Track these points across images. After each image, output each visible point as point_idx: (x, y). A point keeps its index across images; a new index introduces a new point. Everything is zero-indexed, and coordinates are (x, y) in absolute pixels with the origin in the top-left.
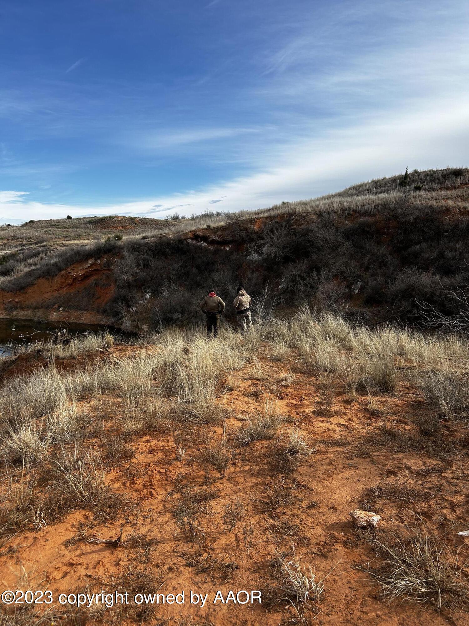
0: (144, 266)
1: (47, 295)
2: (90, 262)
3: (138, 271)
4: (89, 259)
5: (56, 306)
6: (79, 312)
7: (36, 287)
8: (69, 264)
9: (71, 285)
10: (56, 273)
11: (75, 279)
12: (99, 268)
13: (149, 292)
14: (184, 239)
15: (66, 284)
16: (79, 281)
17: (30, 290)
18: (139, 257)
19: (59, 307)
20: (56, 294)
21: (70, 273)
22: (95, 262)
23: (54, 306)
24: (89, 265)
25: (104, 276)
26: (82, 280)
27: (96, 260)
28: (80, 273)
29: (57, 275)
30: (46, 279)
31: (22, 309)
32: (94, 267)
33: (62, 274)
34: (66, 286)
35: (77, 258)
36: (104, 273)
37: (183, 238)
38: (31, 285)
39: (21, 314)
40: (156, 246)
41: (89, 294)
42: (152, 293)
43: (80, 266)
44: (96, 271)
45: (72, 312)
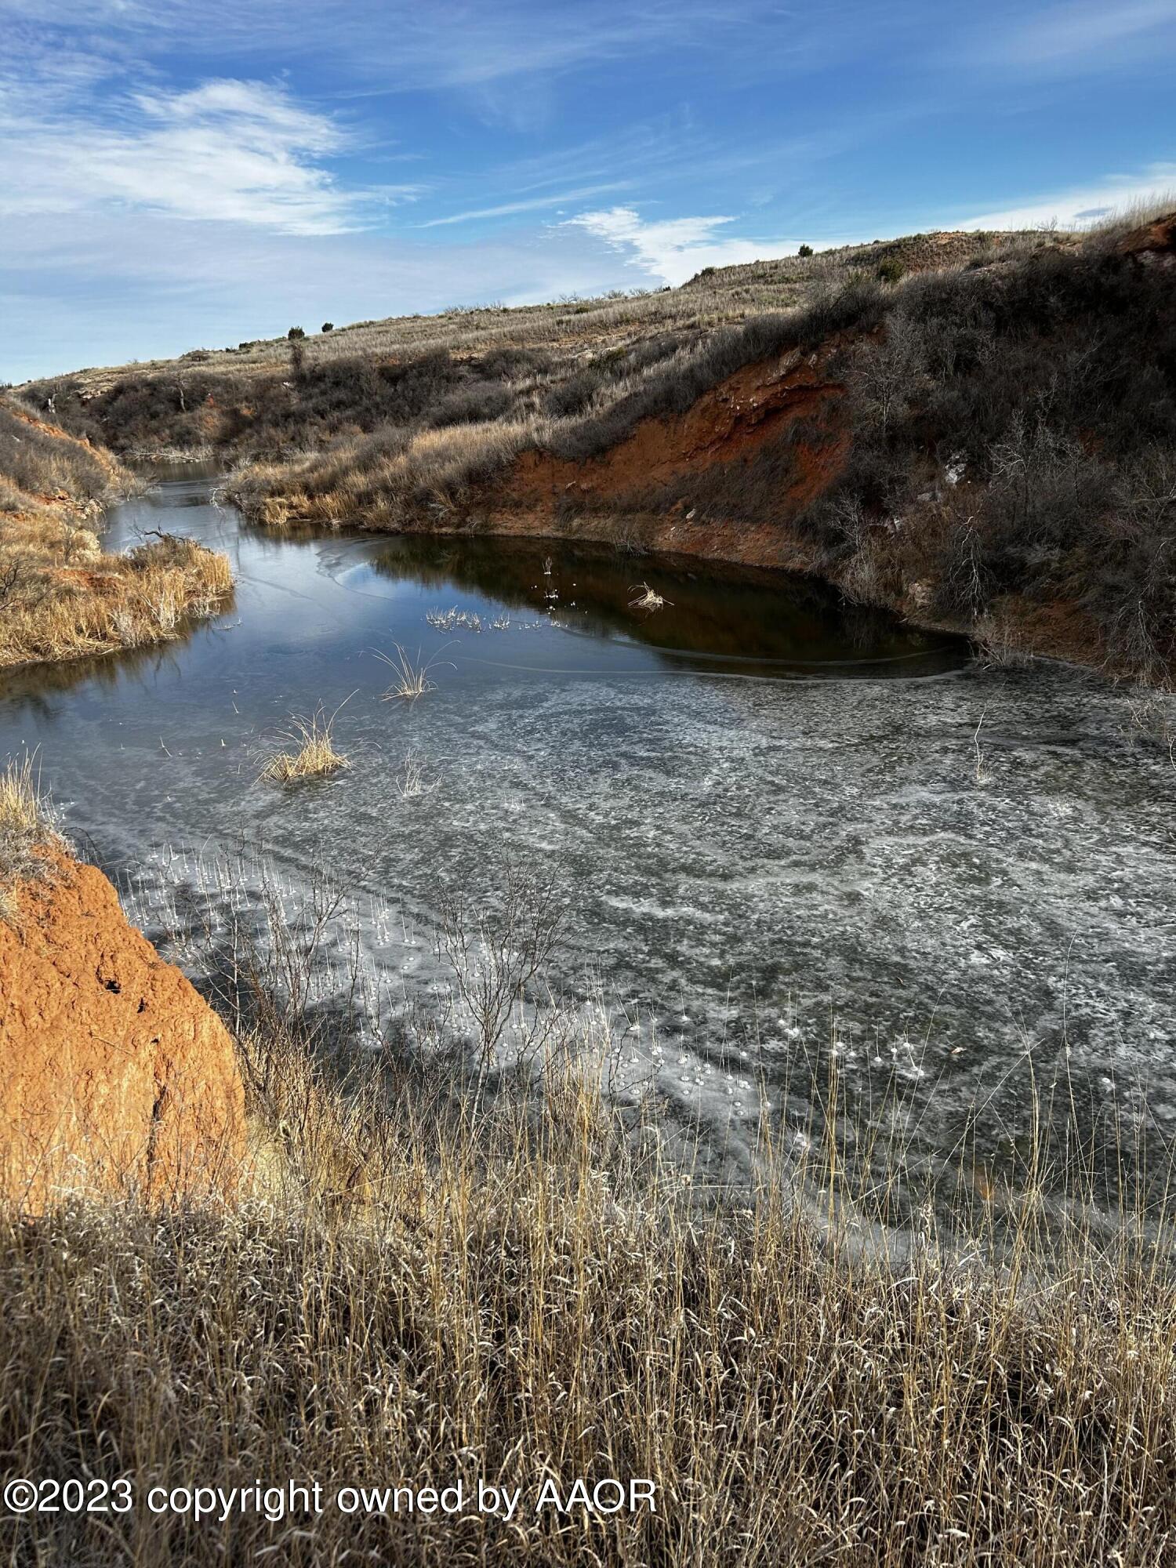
0: (957, 366)
1: (661, 473)
2: (787, 361)
3: (932, 384)
4: (786, 350)
5: (679, 505)
6: (737, 526)
7: (633, 446)
8: (726, 370)
9: (726, 439)
10: (690, 400)
11: (739, 420)
12: (813, 381)
13: (957, 462)
14: (1128, 254)
15: (714, 437)
16: (749, 425)
17: (619, 456)
18: (944, 335)
19: (687, 508)
20: (684, 468)
21: (726, 400)
22: (800, 360)
23: (673, 504)
24: (783, 373)
25: (824, 408)
26: (761, 422)
27: (804, 354)
28: (755, 400)
29: (690, 407)
30: (662, 421)
31: (595, 511)
32: (799, 379)
33: (703, 405)
34: (712, 443)
35: (750, 348)
36: (823, 399)
37: (1123, 247)
38: (621, 439)
39: (591, 527)
40: (1013, 288)
41: (773, 469)
42: (971, 464)
43: (757, 377)
44: (804, 393)
45: (716, 523)
